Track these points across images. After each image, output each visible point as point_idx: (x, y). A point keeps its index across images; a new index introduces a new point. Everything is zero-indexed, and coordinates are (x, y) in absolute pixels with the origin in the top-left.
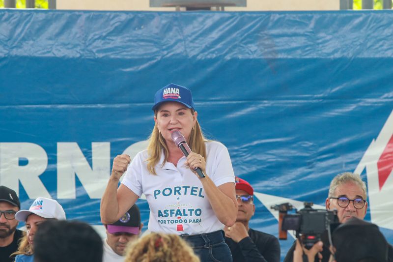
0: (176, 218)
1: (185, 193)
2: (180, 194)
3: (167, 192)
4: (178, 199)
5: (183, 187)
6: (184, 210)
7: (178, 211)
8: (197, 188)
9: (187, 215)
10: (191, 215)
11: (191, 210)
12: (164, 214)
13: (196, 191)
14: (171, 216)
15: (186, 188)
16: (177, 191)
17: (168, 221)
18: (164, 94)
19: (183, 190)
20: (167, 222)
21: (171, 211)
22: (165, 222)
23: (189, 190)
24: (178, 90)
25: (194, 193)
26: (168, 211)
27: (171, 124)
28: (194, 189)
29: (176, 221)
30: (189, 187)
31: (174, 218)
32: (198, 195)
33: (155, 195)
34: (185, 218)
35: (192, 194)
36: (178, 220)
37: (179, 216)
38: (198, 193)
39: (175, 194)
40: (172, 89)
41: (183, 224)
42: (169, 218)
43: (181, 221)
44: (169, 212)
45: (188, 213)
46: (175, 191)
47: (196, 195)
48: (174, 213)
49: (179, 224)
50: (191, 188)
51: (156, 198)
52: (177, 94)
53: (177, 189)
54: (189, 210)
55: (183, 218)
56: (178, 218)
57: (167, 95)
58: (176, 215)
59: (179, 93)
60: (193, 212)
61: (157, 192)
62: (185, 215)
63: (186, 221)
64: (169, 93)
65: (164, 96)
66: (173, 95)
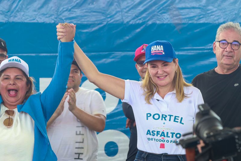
0: (160, 138)
1: (170, 120)
2: (165, 120)
3: (156, 117)
4: (164, 123)
5: (168, 115)
7: (163, 133)
8: (179, 117)
9: (169, 137)
10: (172, 137)
11: (173, 134)
12: (152, 134)
14: (157, 136)
15: (170, 116)
16: (164, 117)
17: (155, 139)
18: (152, 51)
19: (168, 118)
20: (153, 140)
21: (158, 132)
22: (152, 139)
23: (173, 118)
24: (162, 46)
25: (176, 120)
26: (155, 131)
28: (177, 118)
29: (160, 141)
30: (173, 116)
31: (159, 137)
32: (179, 122)
33: (147, 117)
34: (168, 139)
35: (174, 121)
36: (162, 139)
37: (163, 137)
38: (179, 121)
39: (162, 120)
40: (157, 46)
41: (165, 143)
42: (155, 137)
43: (164, 141)
44: (156, 133)
45: (170, 135)
46: (162, 117)
47: (178, 122)
48: (159, 134)
49: (162, 142)
50: (174, 117)
51: (147, 119)
52: (162, 50)
53: (164, 116)
54: (171, 133)
55: (166, 139)
56: (162, 138)
57: (154, 52)
58: (161, 136)
59: (163, 50)
60: (174, 135)
61: (149, 115)
62: (167, 136)
63: (168, 141)
64: (155, 50)
65: (152, 52)
66: (158, 52)
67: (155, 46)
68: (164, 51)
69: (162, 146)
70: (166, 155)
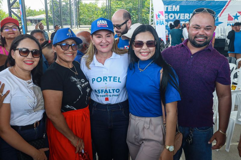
0: (105, 94)
1: (110, 81)
2: (106, 81)
3: (99, 79)
4: (106, 84)
5: (109, 77)
6: (109, 90)
7: (106, 90)
8: (117, 77)
10: (113, 92)
11: (113, 90)
12: (98, 92)
13: (116, 79)
14: (102, 93)
15: (110, 77)
16: (105, 79)
19: (108, 79)
20: (99, 96)
21: (102, 90)
23: (112, 79)
25: (115, 80)
26: (100, 90)
28: (115, 78)
30: (112, 77)
31: (103, 94)
33: (93, 81)
39: (104, 81)
40: (102, 21)
41: (109, 97)
42: (101, 94)
44: (100, 91)
45: (111, 91)
46: (104, 79)
47: (116, 81)
48: (103, 92)
49: (106, 97)
51: (93, 83)
52: (106, 24)
53: (105, 78)
54: (112, 90)
55: (109, 94)
60: (115, 91)
61: (93, 80)
62: (110, 92)
63: (110, 96)
64: (101, 24)
65: (98, 25)
66: (104, 25)
67: (101, 21)
68: (108, 25)
69: (107, 99)
70: (110, 105)
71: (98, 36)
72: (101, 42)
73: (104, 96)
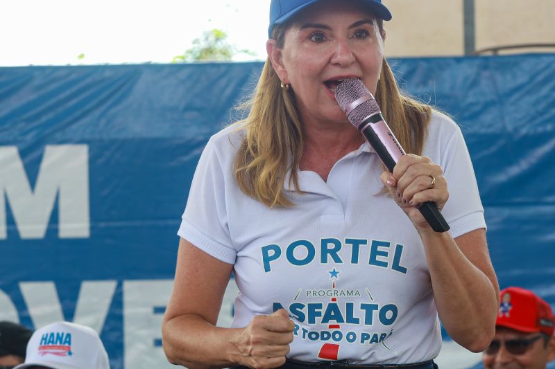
0: (324, 327)
1: (355, 259)
2: (337, 260)
3: (300, 253)
4: (334, 273)
5: (348, 241)
6: (350, 307)
7: (333, 307)
8: (387, 245)
9: (357, 321)
10: (368, 321)
11: (369, 308)
12: (291, 315)
13: (385, 254)
14: (312, 321)
15: (356, 244)
16: (330, 249)
17: (304, 331)
19: (346, 252)
21: (312, 307)
23: (364, 251)
25: (379, 258)
26: (302, 306)
27: (337, 64)
29: (326, 336)
30: (364, 242)
31: (319, 325)
32: (391, 264)
33: (267, 259)
34: (351, 327)
35: (373, 261)
36: (332, 331)
37: (333, 322)
38: (390, 260)
39: (324, 260)
41: (343, 342)
42: (306, 325)
43: (337, 336)
44: (305, 311)
45: (359, 313)
46: (324, 251)
47: (385, 265)
48: (319, 314)
49: (331, 341)
50: (369, 245)
51: (267, 269)
53: (331, 246)
54: (363, 306)
55: (345, 328)
56: (331, 327)
58: (325, 321)
60: (376, 313)
61: (271, 253)
62: (351, 319)
63: (351, 338)
71: (311, 30)
72: (329, 61)
73: (323, 335)
